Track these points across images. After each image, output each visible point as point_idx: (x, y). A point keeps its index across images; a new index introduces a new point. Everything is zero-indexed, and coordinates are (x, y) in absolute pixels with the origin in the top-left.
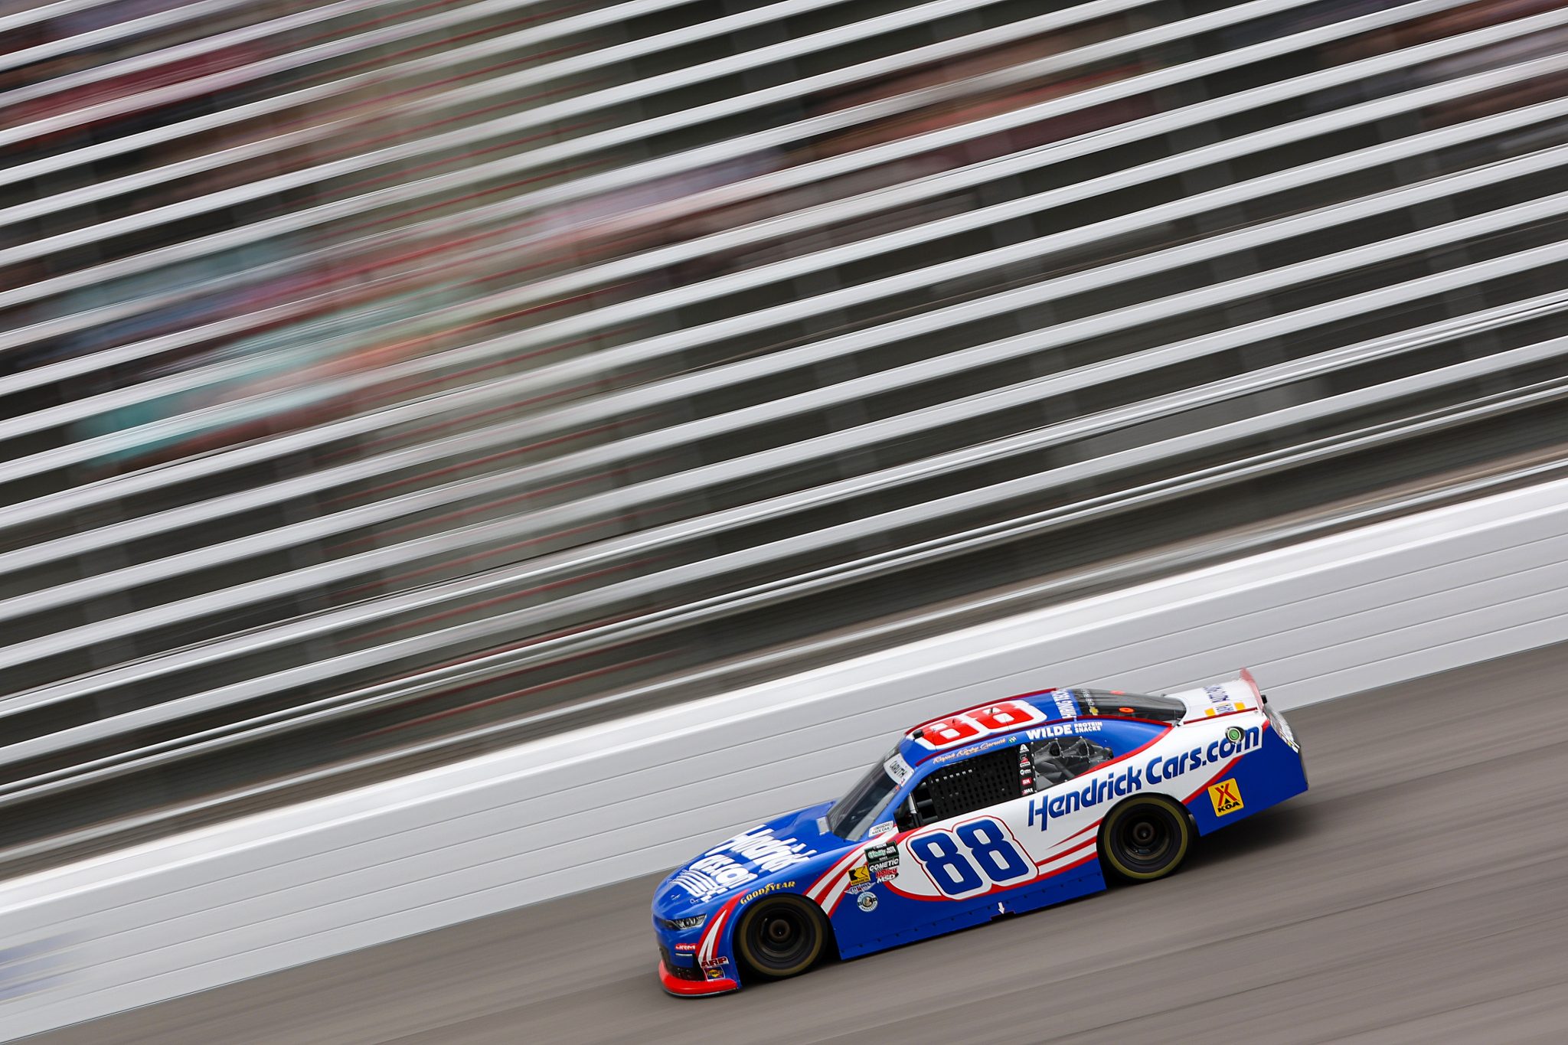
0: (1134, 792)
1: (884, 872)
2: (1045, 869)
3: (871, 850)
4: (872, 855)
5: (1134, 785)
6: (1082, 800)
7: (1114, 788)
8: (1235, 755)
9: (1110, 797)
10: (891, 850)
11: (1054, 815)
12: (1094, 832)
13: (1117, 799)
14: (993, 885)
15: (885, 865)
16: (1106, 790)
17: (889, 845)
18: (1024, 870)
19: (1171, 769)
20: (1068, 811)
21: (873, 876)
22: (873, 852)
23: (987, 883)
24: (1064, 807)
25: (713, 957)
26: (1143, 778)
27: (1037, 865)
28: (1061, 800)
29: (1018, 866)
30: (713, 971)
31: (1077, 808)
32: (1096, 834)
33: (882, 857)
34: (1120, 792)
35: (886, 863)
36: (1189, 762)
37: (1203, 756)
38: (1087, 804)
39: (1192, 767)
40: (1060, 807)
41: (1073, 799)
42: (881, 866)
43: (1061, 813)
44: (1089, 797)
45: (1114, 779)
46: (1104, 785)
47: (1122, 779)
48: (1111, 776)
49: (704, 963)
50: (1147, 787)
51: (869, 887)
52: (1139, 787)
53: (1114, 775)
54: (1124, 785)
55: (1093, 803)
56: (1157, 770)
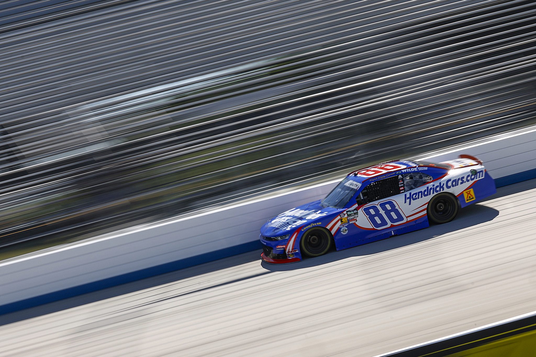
0: (441, 191)
1: (352, 220)
2: (409, 219)
3: (348, 211)
4: (349, 213)
5: (442, 189)
6: (423, 194)
7: (435, 190)
8: (475, 180)
9: (433, 193)
10: (355, 211)
11: (414, 199)
12: (426, 206)
13: (435, 193)
14: (391, 224)
15: (353, 217)
16: (432, 191)
17: (354, 210)
18: (403, 219)
19: (454, 183)
20: (418, 198)
21: (349, 221)
22: (349, 212)
23: (389, 224)
24: (417, 197)
25: (292, 249)
26: (445, 186)
27: (407, 217)
28: (416, 194)
29: (400, 218)
30: (291, 255)
31: (422, 197)
32: (426, 207)
33: (352, 214)
34: (437, 191)
35: (353, 216)
36: (460, 181)
37: (465, 180)
38: (425, 196)
39: (461, 183)
40: (415, 197)
41: (420, 194)
42: (352, 217)
43: (416, 199)
44: (426, 193)
45: (435, 187)
46: (431, 189)
47: (437, 187)
48: (433, 186)
49: (289, 252)
50: (446, 190)
51: (347, 225)
52: (443, 190)
53: (435, 185)
54: (438, 189)
55: (427, 195)
56: (450, 184)
